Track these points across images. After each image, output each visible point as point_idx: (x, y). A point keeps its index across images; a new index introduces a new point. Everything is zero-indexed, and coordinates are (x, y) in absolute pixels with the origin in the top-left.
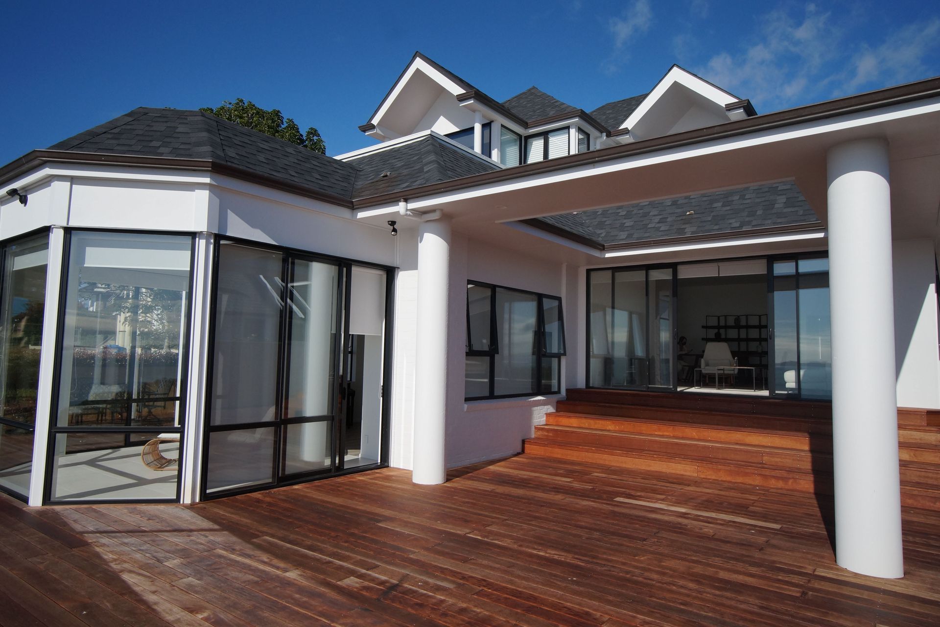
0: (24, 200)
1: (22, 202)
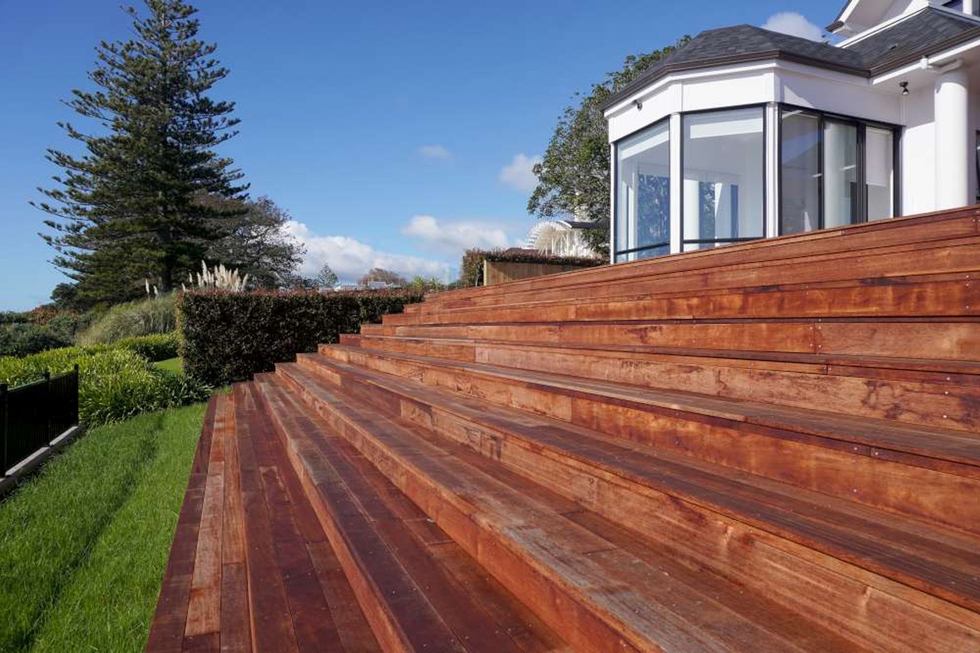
0: (640, 107)
1: (639, 107)
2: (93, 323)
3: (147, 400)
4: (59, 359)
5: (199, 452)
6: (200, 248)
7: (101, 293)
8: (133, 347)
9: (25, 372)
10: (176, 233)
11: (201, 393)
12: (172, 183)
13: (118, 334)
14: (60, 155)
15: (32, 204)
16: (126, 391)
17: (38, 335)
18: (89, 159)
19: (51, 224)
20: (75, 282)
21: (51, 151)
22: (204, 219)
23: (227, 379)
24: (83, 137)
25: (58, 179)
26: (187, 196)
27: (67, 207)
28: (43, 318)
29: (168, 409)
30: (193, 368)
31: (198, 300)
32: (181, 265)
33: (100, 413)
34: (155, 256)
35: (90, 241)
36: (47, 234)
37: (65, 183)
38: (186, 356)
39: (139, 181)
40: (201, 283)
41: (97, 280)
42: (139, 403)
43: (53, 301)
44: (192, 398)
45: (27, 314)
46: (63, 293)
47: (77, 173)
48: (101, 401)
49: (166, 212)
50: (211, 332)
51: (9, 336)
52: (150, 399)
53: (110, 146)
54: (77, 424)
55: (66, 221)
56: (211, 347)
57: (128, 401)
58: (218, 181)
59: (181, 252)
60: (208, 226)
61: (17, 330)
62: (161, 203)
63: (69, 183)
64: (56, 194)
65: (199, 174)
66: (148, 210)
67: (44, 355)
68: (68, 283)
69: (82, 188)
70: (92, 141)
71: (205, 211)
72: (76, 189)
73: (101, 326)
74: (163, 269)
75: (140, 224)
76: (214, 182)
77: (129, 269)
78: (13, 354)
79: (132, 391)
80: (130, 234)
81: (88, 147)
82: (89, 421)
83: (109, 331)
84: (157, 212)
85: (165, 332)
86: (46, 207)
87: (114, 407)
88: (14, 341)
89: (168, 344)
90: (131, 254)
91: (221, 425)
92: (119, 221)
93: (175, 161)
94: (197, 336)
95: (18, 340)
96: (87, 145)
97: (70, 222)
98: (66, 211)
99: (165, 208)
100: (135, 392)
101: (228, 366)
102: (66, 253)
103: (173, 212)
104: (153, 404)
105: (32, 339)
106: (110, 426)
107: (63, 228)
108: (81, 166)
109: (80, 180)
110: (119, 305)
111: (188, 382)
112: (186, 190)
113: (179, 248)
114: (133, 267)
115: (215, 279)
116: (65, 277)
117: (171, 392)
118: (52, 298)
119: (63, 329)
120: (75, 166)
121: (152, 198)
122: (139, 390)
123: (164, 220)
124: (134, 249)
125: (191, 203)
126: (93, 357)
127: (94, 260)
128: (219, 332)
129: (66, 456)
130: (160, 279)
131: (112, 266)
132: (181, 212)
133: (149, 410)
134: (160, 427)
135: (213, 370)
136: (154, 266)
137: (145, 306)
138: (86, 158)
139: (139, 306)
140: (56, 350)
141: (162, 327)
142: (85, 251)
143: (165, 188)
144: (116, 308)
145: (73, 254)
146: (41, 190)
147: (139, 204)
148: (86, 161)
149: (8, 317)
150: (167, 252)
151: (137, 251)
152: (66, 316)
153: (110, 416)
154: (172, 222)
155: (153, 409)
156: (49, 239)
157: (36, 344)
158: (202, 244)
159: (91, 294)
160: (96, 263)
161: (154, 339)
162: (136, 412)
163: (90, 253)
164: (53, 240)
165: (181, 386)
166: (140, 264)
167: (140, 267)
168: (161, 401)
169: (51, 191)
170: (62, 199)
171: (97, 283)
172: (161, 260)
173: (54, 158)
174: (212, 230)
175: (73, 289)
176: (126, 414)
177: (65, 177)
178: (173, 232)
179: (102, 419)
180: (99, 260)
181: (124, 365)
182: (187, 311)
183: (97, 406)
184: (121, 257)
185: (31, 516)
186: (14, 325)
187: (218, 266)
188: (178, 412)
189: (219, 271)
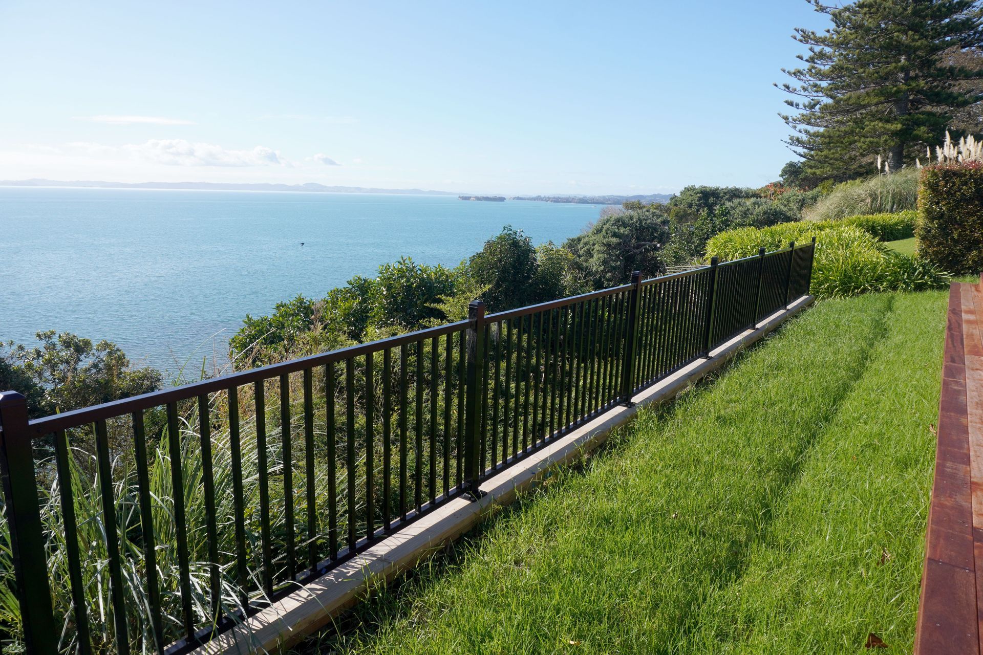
2: (819, 199)
3: (876, 280)
4: (791, 232)
5: (950, 342)
6: (944, 117)
7: (828, 170)
8: (860, 225)
9: (763, 241)
10: (916, 103)
11: (937, 280)
12: (919, 43)
13: (843, 212)
14: (805, 33)
15: (776, 85)
16: (856, 267)
17: (771, 210)
18: (831, 31)
19: (790, 104)
20: (803, 160)
21: (797, 30)
22: (952, 82)
23: (970, 268)
24: (828, 10)
25: (800, 57)
26: (935, 57)
27: (805, 85)
28: (773, 194)
29: (898, 291)
30: (930, 251)
31: (949, 175)
32: (917, 138)
33: (828, 287)
34: (888, 130)
35: (822, 118)
36: (785, 114)
37: (807, 61)
38: (923, 238)
39: (881, 47)
40: (940, 158)
41: (826, 157)
42: (868, 282)
43: (781, 179)
44: (926, 283)
45: (761, 190)
46: (792, 171)
47: (817, 49)
48: (831, 276)
49: (907, 79)
50: (959, 212)
51: (748, 209)
52: (879, 279)
53: (855, 13)
54: (808, 294)
55: (803, 100)
56: (956, 229)
57: (857, 278)
58: (975, 34)
59: (918, 123)
60: (955, 90)
61: (754, 204)
62: (903, 69)
63: (811, 60)
64: (797, 74)
65: (953, 28)
66: (886, 79)
67: (778, 227)
68: (796, 161)
69: (822, 64)
70: (837, 11)
71: (956, 71)
72: (816, 65)
73: (828, 203)
74: (896, 143)
75: (876, 95)
76: (969, 35)
77: (859, 145)
78: (750, 225)
79: (862, 269)
80: (864, 107)
81: (832, 20)
82: (818, 292)
83: (835, 208)
84: (897, 80)
85: (891, 211)
86: (787, 87)
87: (843, 283)
88: (752, 214)
89: (896, 224)
90: (863, 129)
91: (972, 317)
92: (854, 94)
93: (924, 18)
94: (941, 216)
95: (755, 213)
96: (831, 17)
97: (806, 101)
98: (805, 89)
99: (907, 74)
100: (865, 270)
101: (974, 253)
102: (800, 131)
103: (916, 78)
104: (882, 285)
105: (765, 213)
106: (838, 301)
107: (801, 106)
108: (823, 41)
109: (822, 56)
110: (844, 183)
111: (924, 266)
112: (935, 49)
113: (918, 119)
114: (864, 143)
115: (960, 153)
116: (795, 156)
117: (903, 274)
118: (781, 176)
119: (791, 205)
120: (818, 41)
121: (894, 64)
122: (870, 269)
123: (904, 87)
124: (867, 123)
125: (939, 65)
126: (823, 232)
127: (825, 138)
128: (968, 213)
129: (801, 321)
130: (891, 154)
131: (842, 143)
132: (925, 77)
133: (877, 290)
134: (890, 308)
135: (955, 256)
136: (886, 141)
137: (874, 183)
138: (828, 31)
139: (865, 184)
140: (789, 224)
141: (889, 207)
142: (816, 129)
143: (909, 50)
144: (842, 186)
145: (807, 132)
146: (784, 71)
147: (877, 73)
148: (828, 35)
149: (746, 193)
150: (904, 125)
151: (869, 125)
152: (793, 192)
153: (838, 291)
154: (912, 90)
155: (882, 289)
156: (786, 118)
157: (769, 217)
158: (946, 113)
159: (818, 172)
160: (827, 140)
161: (881, 218)
162: (864, 291)
163: (822, 130)
164: (790, 119)
165: (915, 270)
166: (872, 139)
167: (871, 142)
168: (891, 283)
169: (793, 71)
170: (802, 77)
171: (824, 161)
172: (895, 134)
173: (799, 37)
174: (960, 94)
175: (799, 167)
176: (853, 291)
177: (807, 54)
178: (912, 101)
179: (830, 292)
180: (830, 137)
181: (853, 242)
182: (933, 187)
183: (827, 279)
184: (852, 132)
185: (779, 367)
186: (753, 200)
187: (965, 138)
188: (909, 297)
189: (965, 142)
